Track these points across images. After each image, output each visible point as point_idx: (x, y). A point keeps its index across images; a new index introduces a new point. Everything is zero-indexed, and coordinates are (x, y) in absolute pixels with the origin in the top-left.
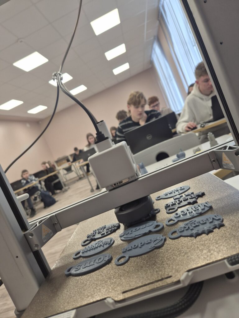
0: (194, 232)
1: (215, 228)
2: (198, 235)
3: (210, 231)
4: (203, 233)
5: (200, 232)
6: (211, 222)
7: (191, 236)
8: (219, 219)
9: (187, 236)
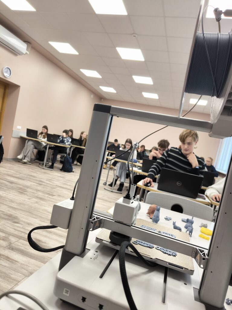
0: (165, 252)
1: (172, 255)
2: (165, 253)
3: (170, 255)
4: (167, 254)
5: (167, 253)
6: (173, 253)
7: (163, 252)
8: (175, 254)
9: (162, 251)
